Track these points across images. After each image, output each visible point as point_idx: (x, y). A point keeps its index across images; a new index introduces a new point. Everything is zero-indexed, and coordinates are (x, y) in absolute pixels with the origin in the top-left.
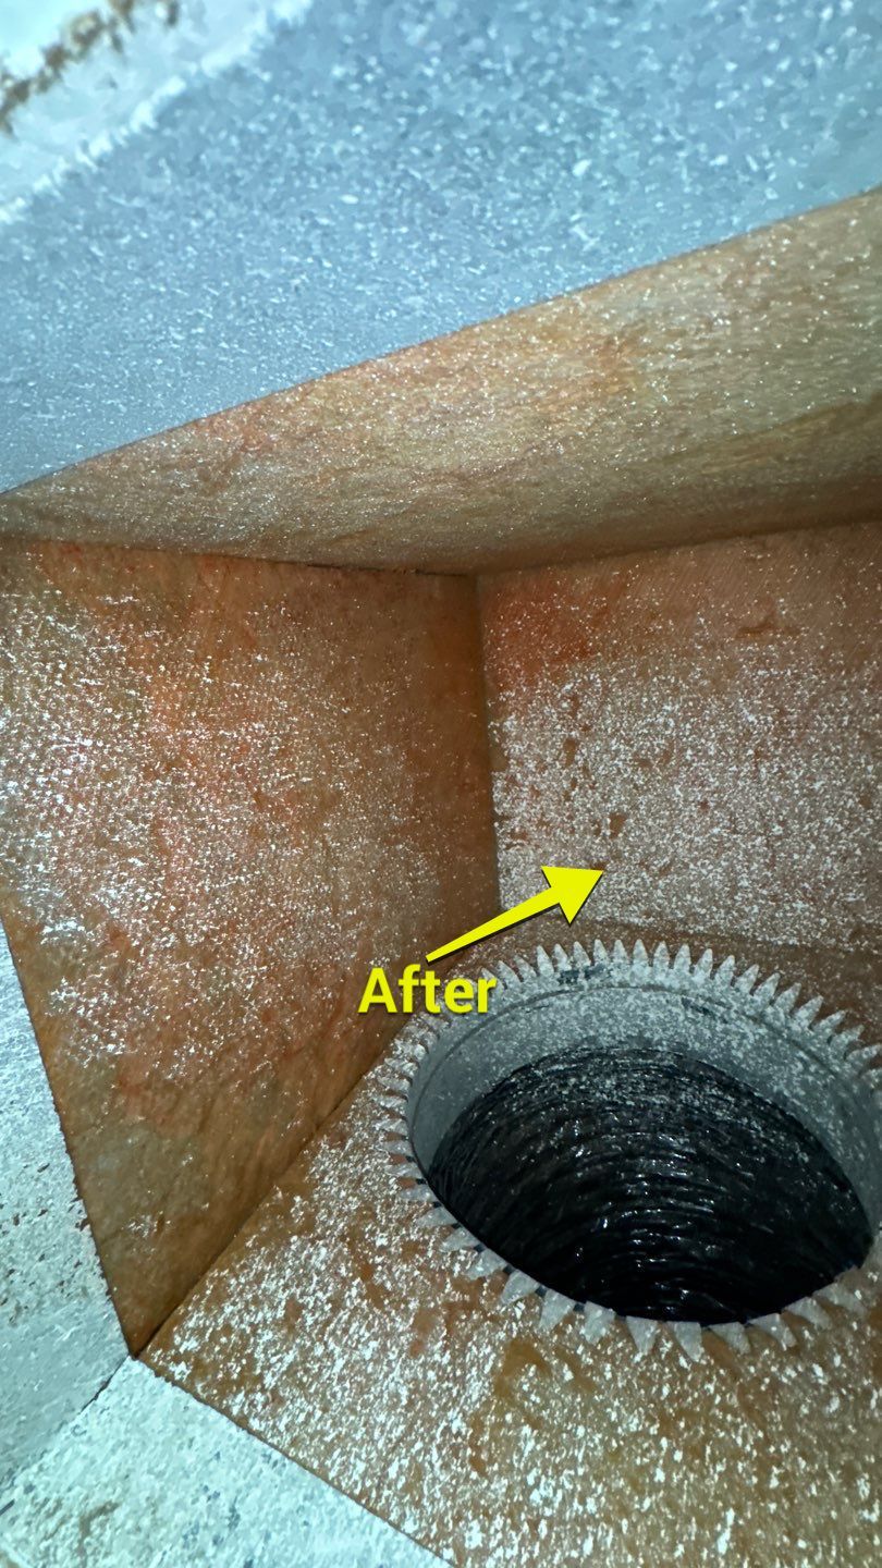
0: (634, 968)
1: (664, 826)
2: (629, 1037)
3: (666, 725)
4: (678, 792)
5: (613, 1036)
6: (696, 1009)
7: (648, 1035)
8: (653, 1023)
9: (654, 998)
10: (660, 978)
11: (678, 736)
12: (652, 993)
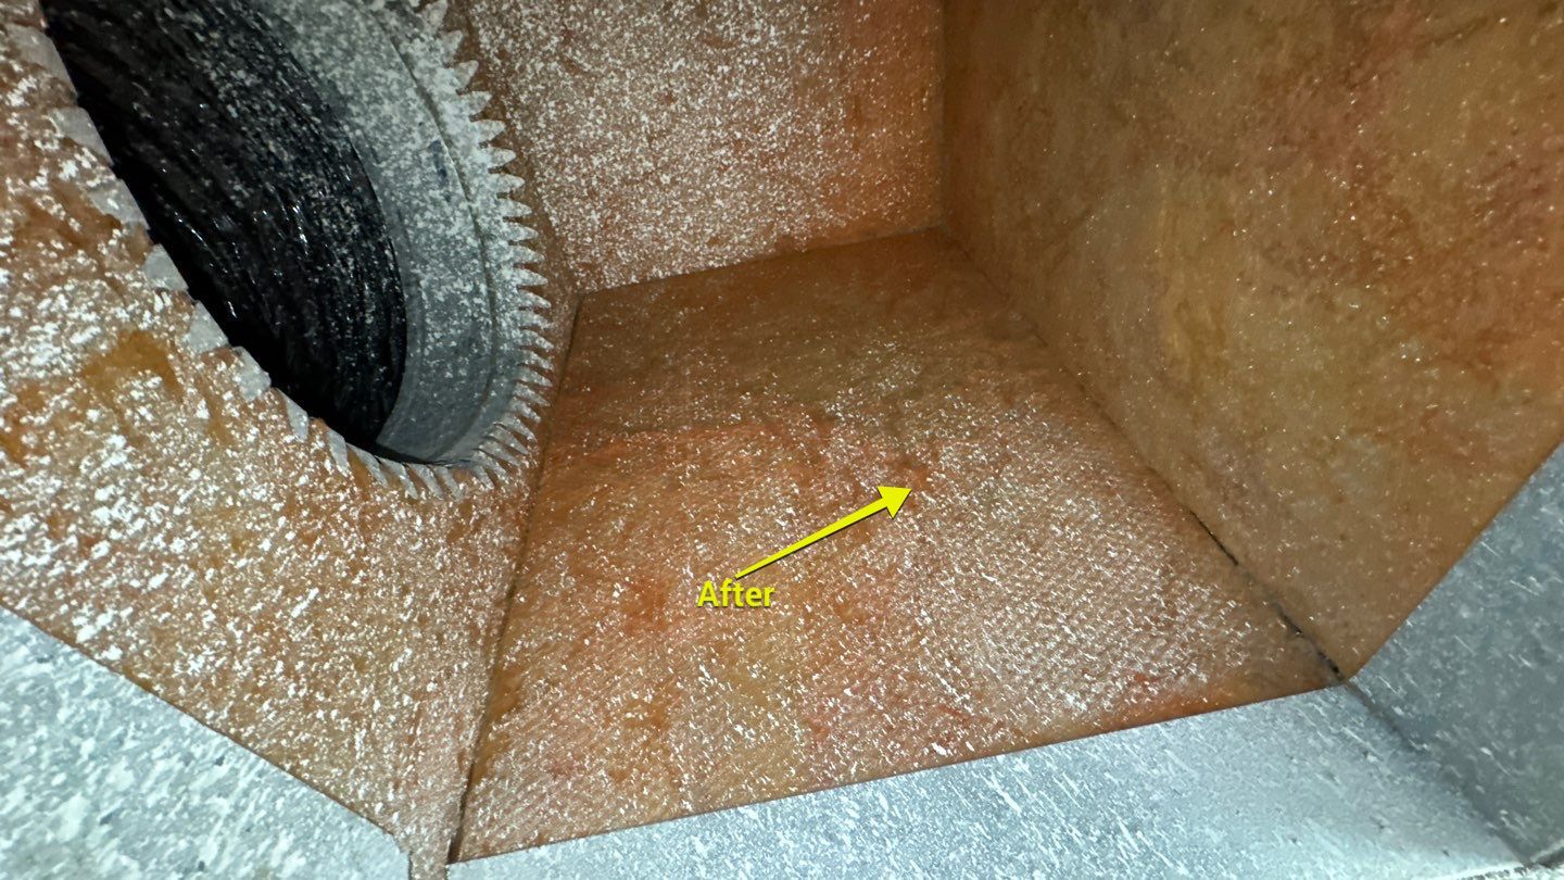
0: (441, 71)
1: (629, 56)
2: (332, 84)
3: (751, 34)
4: (676, 66)
5: (316, 61)
6: (438, 162)
7: (354, 109)
8: (376, 111)
9: (414, 106)
10: (448, 109)
11: (741, 51)
12: (420, 102)
